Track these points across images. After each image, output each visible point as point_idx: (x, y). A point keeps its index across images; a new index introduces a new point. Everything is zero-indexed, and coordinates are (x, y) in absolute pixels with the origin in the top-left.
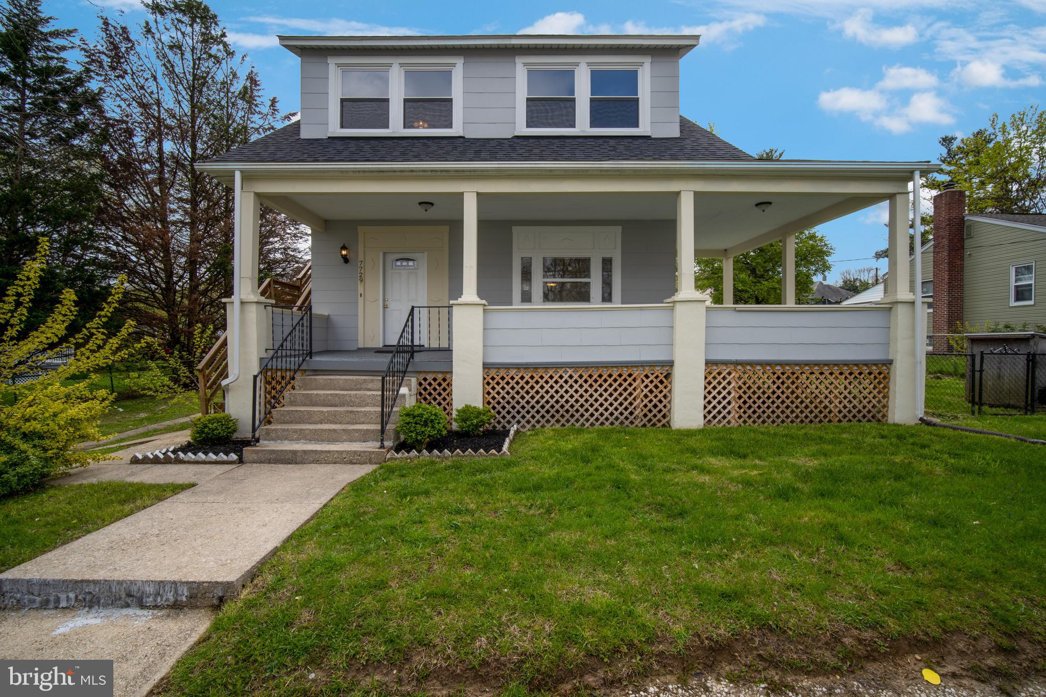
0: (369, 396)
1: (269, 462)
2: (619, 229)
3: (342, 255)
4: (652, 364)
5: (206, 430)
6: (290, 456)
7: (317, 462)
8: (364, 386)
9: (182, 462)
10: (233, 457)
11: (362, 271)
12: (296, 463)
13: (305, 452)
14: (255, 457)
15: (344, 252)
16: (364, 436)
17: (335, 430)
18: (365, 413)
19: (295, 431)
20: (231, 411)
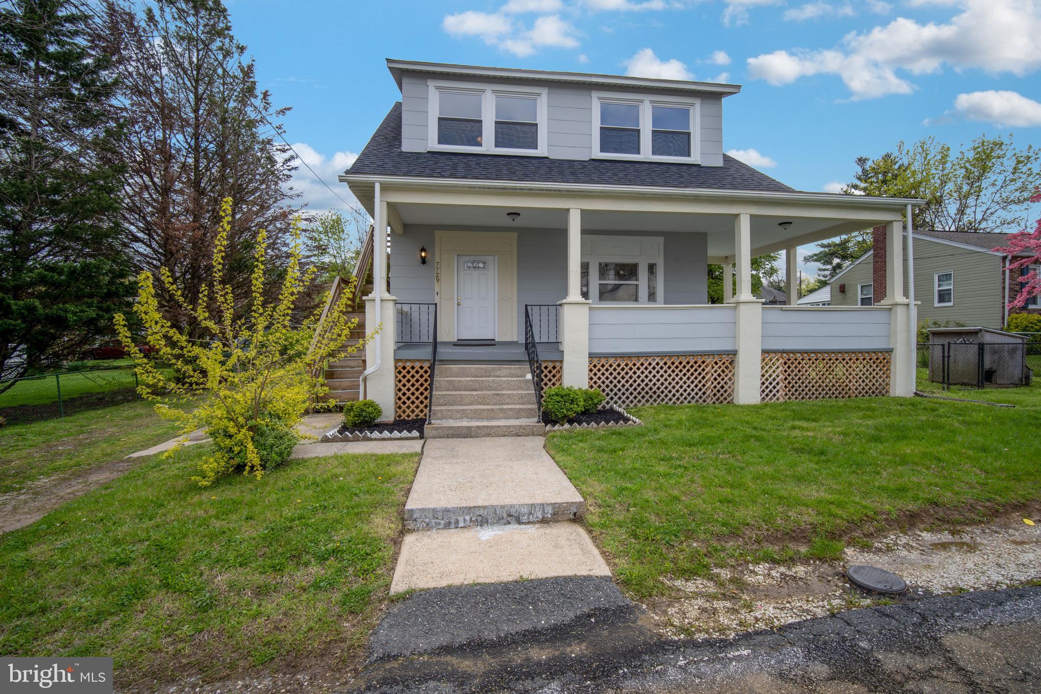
0: (505, 381)
2: (661, 240)
3: (422, 257)
4: (720, 353)
5: (364, 414)
6: (465, 431)
7: (488, 435)
8: (493, 374)
9: (371, 439)
10: (415, 433)
11: (438, 272)
12: (471, 437)
13: (478, 427)
14: (435, 433)
15: (423, 254)
16: (518, 414)
17: (492, 410)
18: (509, 396)
19: (458, 411)
20: (368, 398)
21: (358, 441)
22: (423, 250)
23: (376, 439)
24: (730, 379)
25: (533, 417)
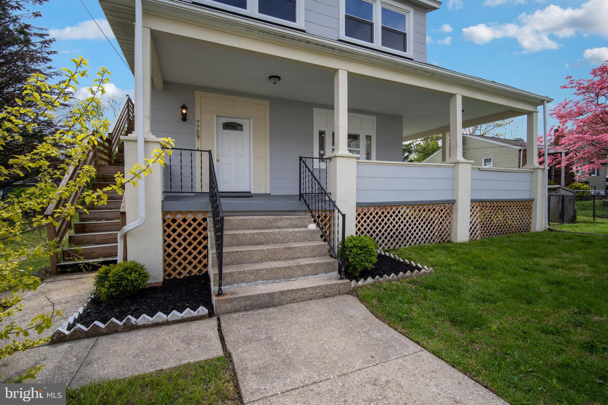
1: (246, 309)
2: (375, 118)
3: (182, 113)
4: (444, 202)
5: (124, 283)
6: (267, 299)
10: (202, 310)
11: (199, 129)
12: (274, 306)
13: (282, 293)
14: (229, 306)
15: (184, 111)
17: (290, 267)
18: (300, 248)
19: (252, 272)
20: (130, 258)
21: (117, 332)
22: (184, 107)
23: (145, 327)
24: (450, 223)
25: (331, 271)
